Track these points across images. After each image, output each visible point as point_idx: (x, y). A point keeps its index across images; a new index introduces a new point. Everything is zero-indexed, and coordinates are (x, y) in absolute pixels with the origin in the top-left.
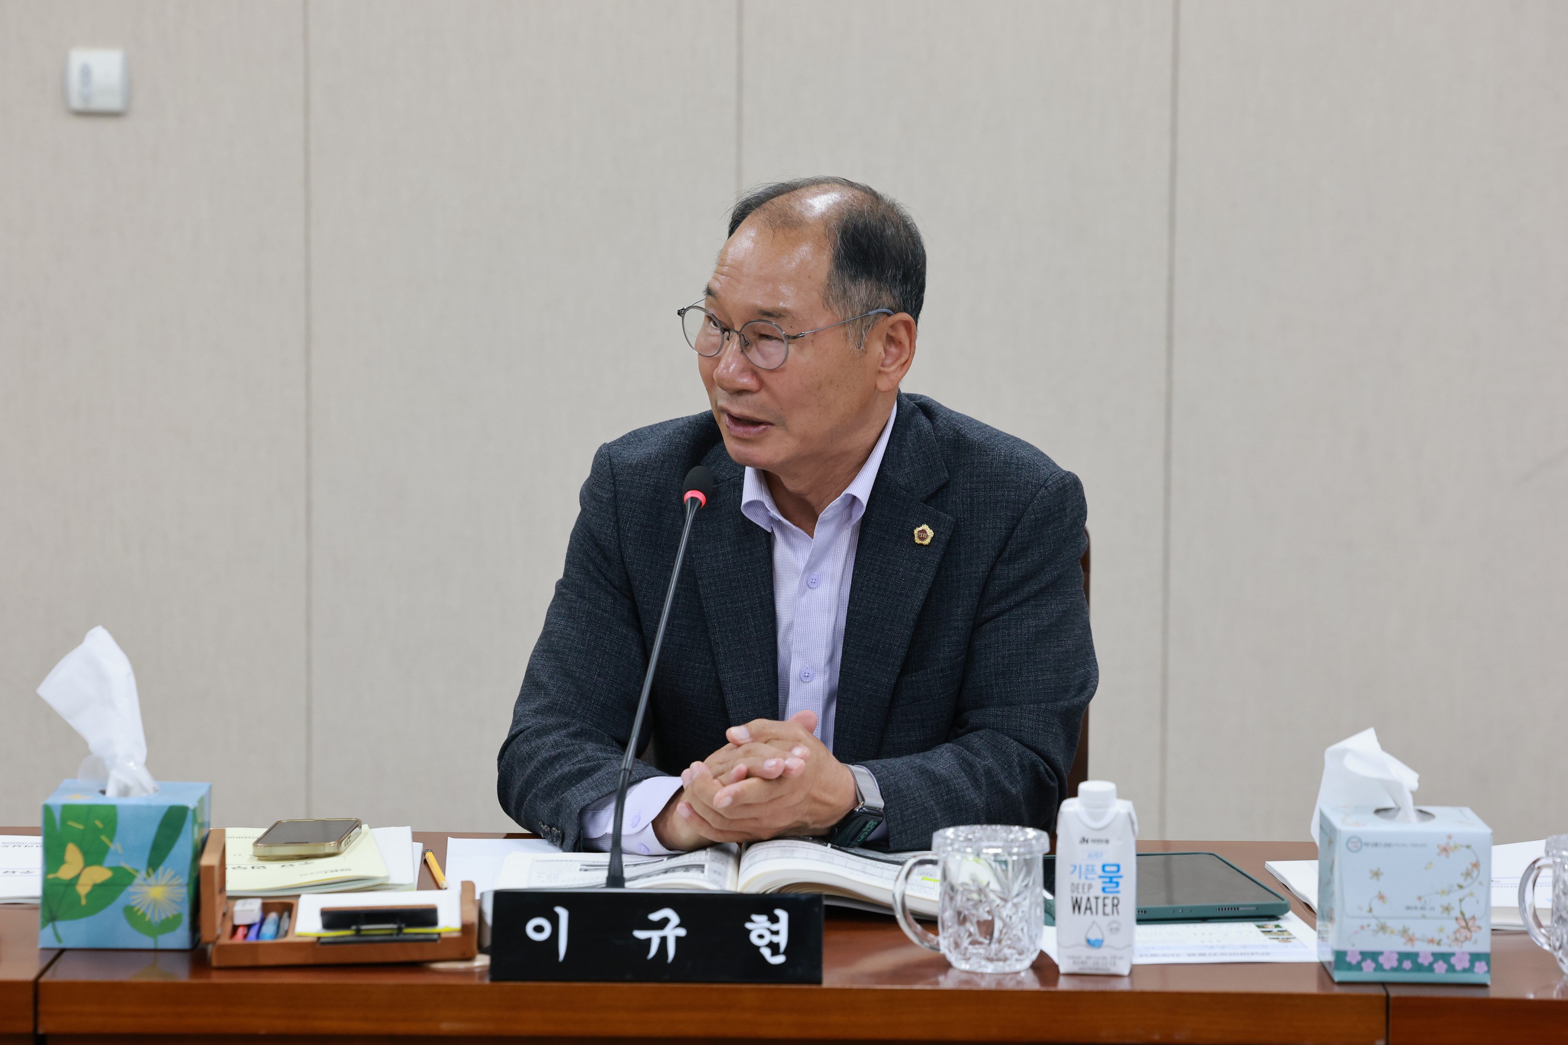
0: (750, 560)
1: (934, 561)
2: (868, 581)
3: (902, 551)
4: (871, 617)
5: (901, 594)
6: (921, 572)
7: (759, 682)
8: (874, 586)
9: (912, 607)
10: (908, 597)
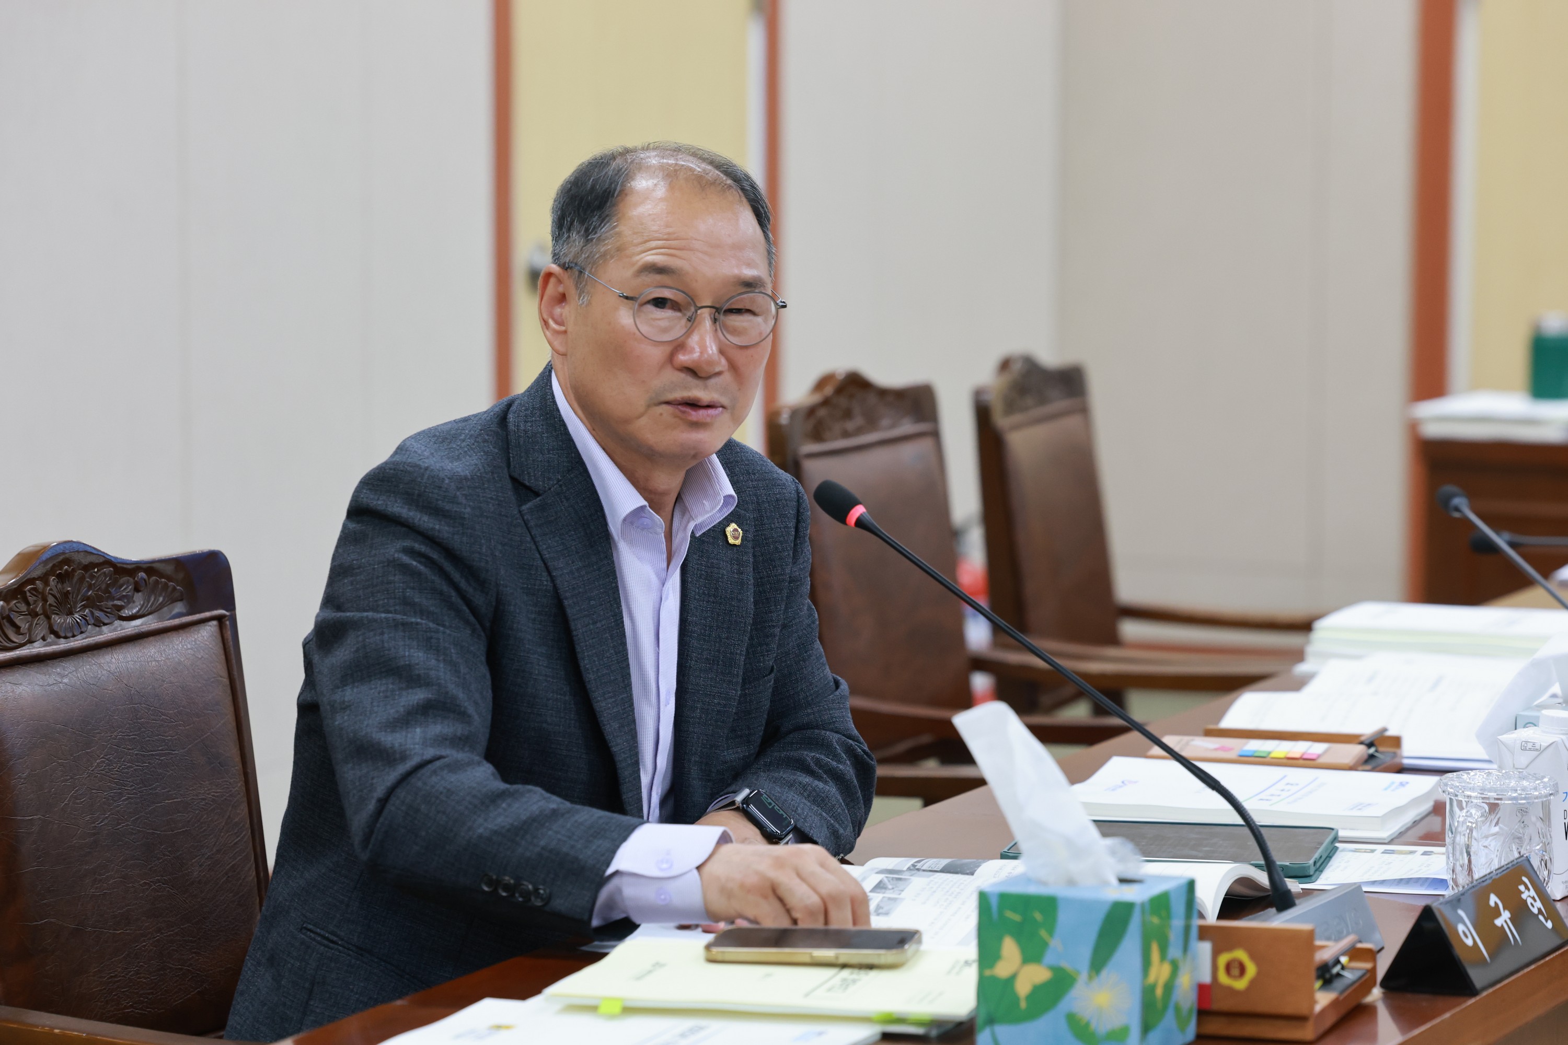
0: (599, 575)
1: (749, 560)
2: (698, 588)
3: (720, 553)
4: (706, 626)
5: (732, 599)
6: (742, 573)
7: (625, 709)
8: (704, 593)
9: (747, 611)
10: (740, 601)
